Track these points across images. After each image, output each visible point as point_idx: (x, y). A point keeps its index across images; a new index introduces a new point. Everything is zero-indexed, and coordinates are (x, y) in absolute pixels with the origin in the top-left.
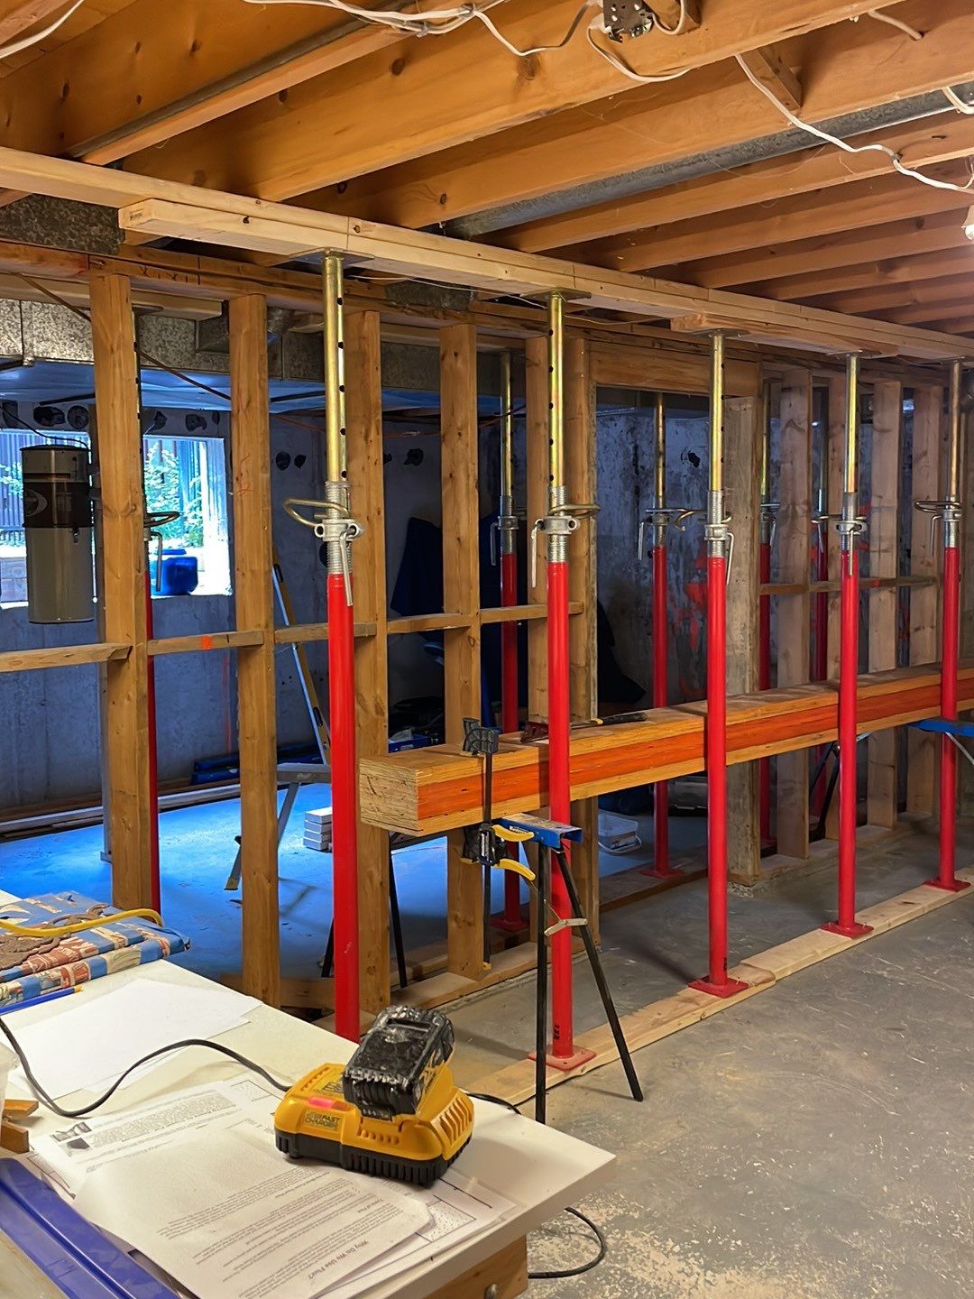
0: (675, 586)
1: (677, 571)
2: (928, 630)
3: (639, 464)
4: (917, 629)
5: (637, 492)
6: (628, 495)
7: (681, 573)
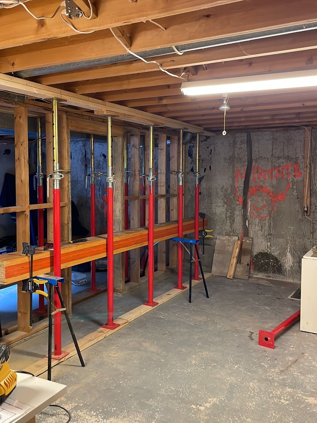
0: (99, 197)
1: (99, 192)
2: (175, 210)
3: (87, 157)
4: (172, 210)
5: (86, 166)
6: (83, 167)
7: (100, 193)
